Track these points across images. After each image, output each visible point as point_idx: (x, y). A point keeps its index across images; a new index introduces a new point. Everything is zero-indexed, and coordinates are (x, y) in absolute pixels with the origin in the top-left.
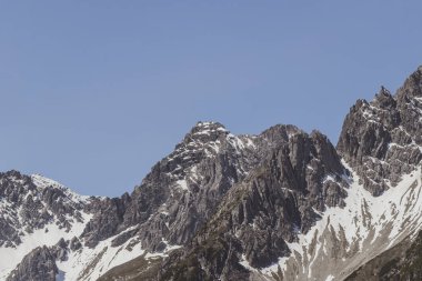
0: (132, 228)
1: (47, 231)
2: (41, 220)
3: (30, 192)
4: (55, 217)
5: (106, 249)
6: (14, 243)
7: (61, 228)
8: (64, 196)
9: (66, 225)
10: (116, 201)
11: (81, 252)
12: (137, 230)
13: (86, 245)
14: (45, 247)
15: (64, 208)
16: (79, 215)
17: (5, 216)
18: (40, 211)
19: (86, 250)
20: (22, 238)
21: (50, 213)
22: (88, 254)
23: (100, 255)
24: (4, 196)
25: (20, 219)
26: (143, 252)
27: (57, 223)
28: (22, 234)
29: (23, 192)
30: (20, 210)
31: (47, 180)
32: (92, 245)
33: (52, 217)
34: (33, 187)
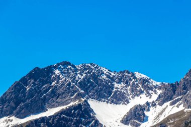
0: (179, 97)
1: (141, 98)
2: (138, 93)
3: (133, 80)
4: (145, 91)
5: (167, 106)
6: (126, 103)
7: (147, 96)
8: (149, 82)
9: (150, 95)
10: (172, 85)
11: (156, 107)
12: (182, 98)
13: (158, 104)
14: (139, 105)
15: (149, 87)
16: (156, 91)
17: (122, 90)
18: (138, 89)
19: (158, 106)
20: (129, 100)
21: (142, 89)
22: (159, 108)
23: (165, 109)
24: (122, 81)
25: (129, 92)
26: (184, 108)
27: (146, 94)
28: (130, 99)
29: (130, 80)
30: (129, 88)
31: (142, 75)
32: (161, 105)
33: (143, 91)
34: (135, 78)
